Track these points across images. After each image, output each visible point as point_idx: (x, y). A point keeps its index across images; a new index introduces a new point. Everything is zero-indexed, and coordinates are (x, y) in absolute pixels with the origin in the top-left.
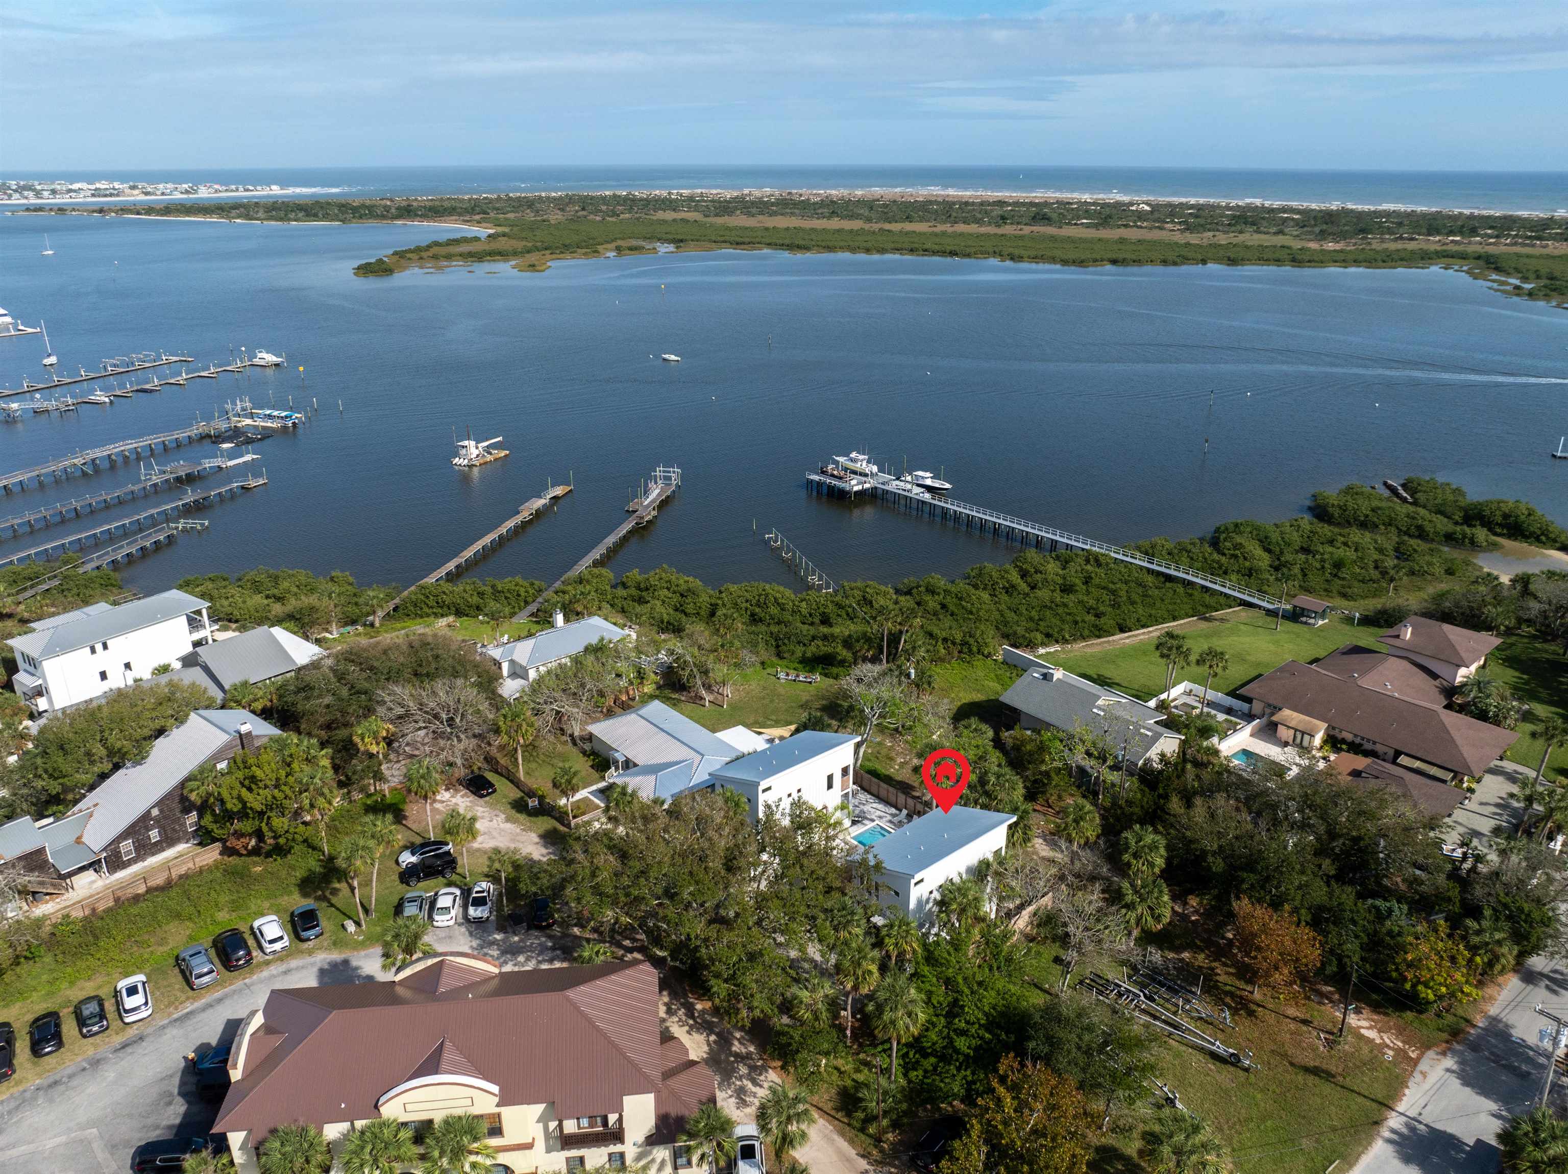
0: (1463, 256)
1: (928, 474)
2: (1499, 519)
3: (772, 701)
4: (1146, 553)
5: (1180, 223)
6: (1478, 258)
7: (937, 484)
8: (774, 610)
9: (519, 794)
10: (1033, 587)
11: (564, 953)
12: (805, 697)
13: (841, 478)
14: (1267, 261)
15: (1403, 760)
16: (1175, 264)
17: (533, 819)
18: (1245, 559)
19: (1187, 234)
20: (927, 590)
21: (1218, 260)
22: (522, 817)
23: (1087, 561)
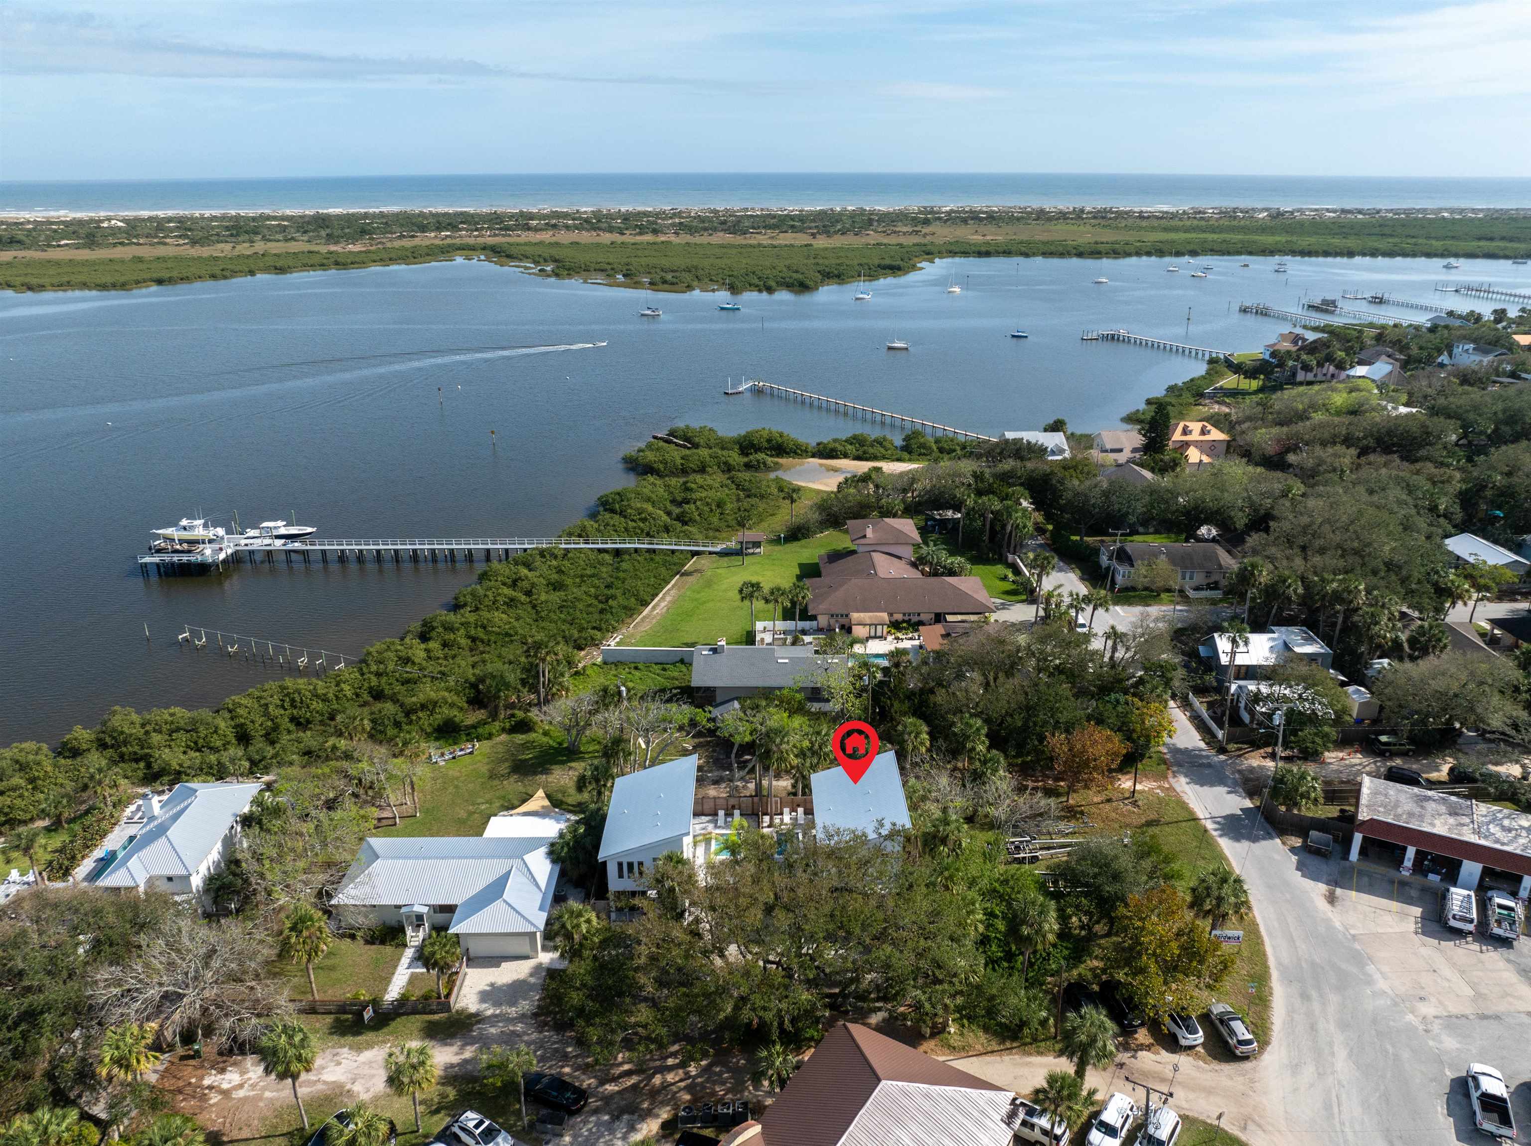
0: (472, 248)
1: (280, 523)
2: (765, 445)
3: (456, 787)
4: (580, 536)
5: (180, 237)
6: (484, 248)
7: (294, 530)
8: (317, 705)
9: (329, 1019)
10: (528, 593)
11: (632, 1113)
12: (484, 769)
13: (189, 552)
14: (312, 267)
15: (949, 618)
16: (225, 278)
17: (385, 1030)
18: (654, 519)
19: (197, 247)
20: (445, 629)
21: (267, 270)
22: (369, 1036)
23: (543, 556)
